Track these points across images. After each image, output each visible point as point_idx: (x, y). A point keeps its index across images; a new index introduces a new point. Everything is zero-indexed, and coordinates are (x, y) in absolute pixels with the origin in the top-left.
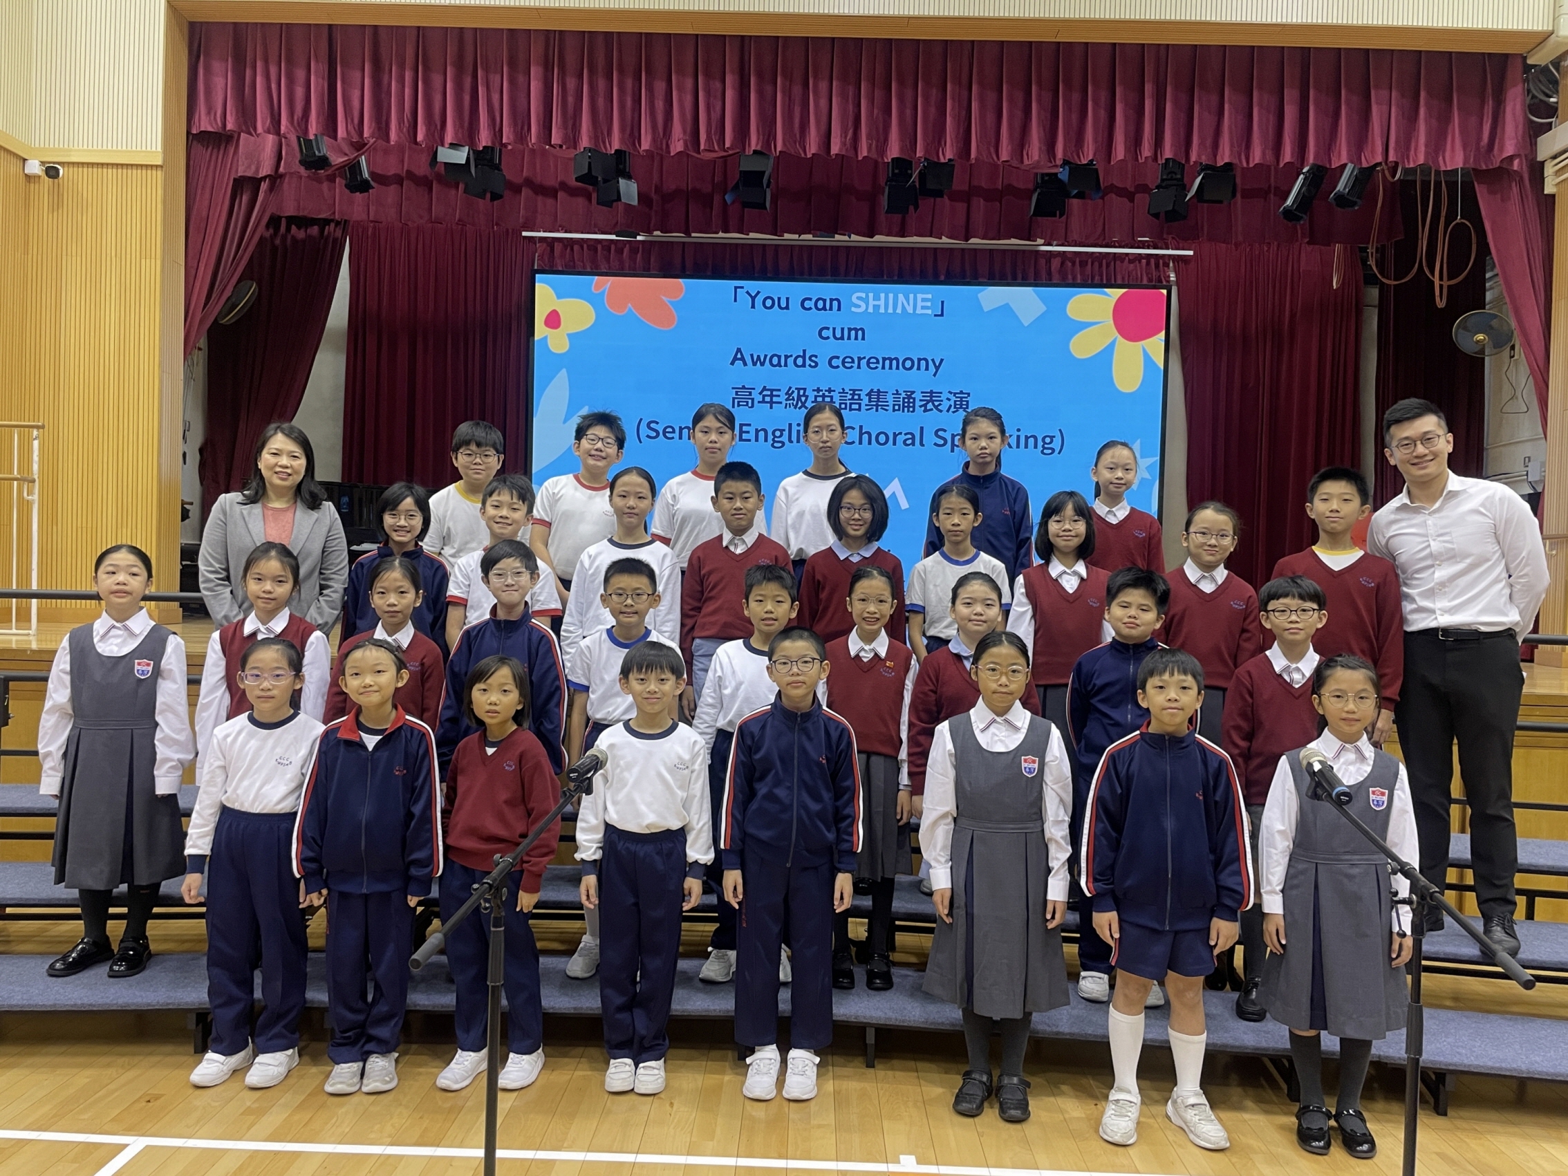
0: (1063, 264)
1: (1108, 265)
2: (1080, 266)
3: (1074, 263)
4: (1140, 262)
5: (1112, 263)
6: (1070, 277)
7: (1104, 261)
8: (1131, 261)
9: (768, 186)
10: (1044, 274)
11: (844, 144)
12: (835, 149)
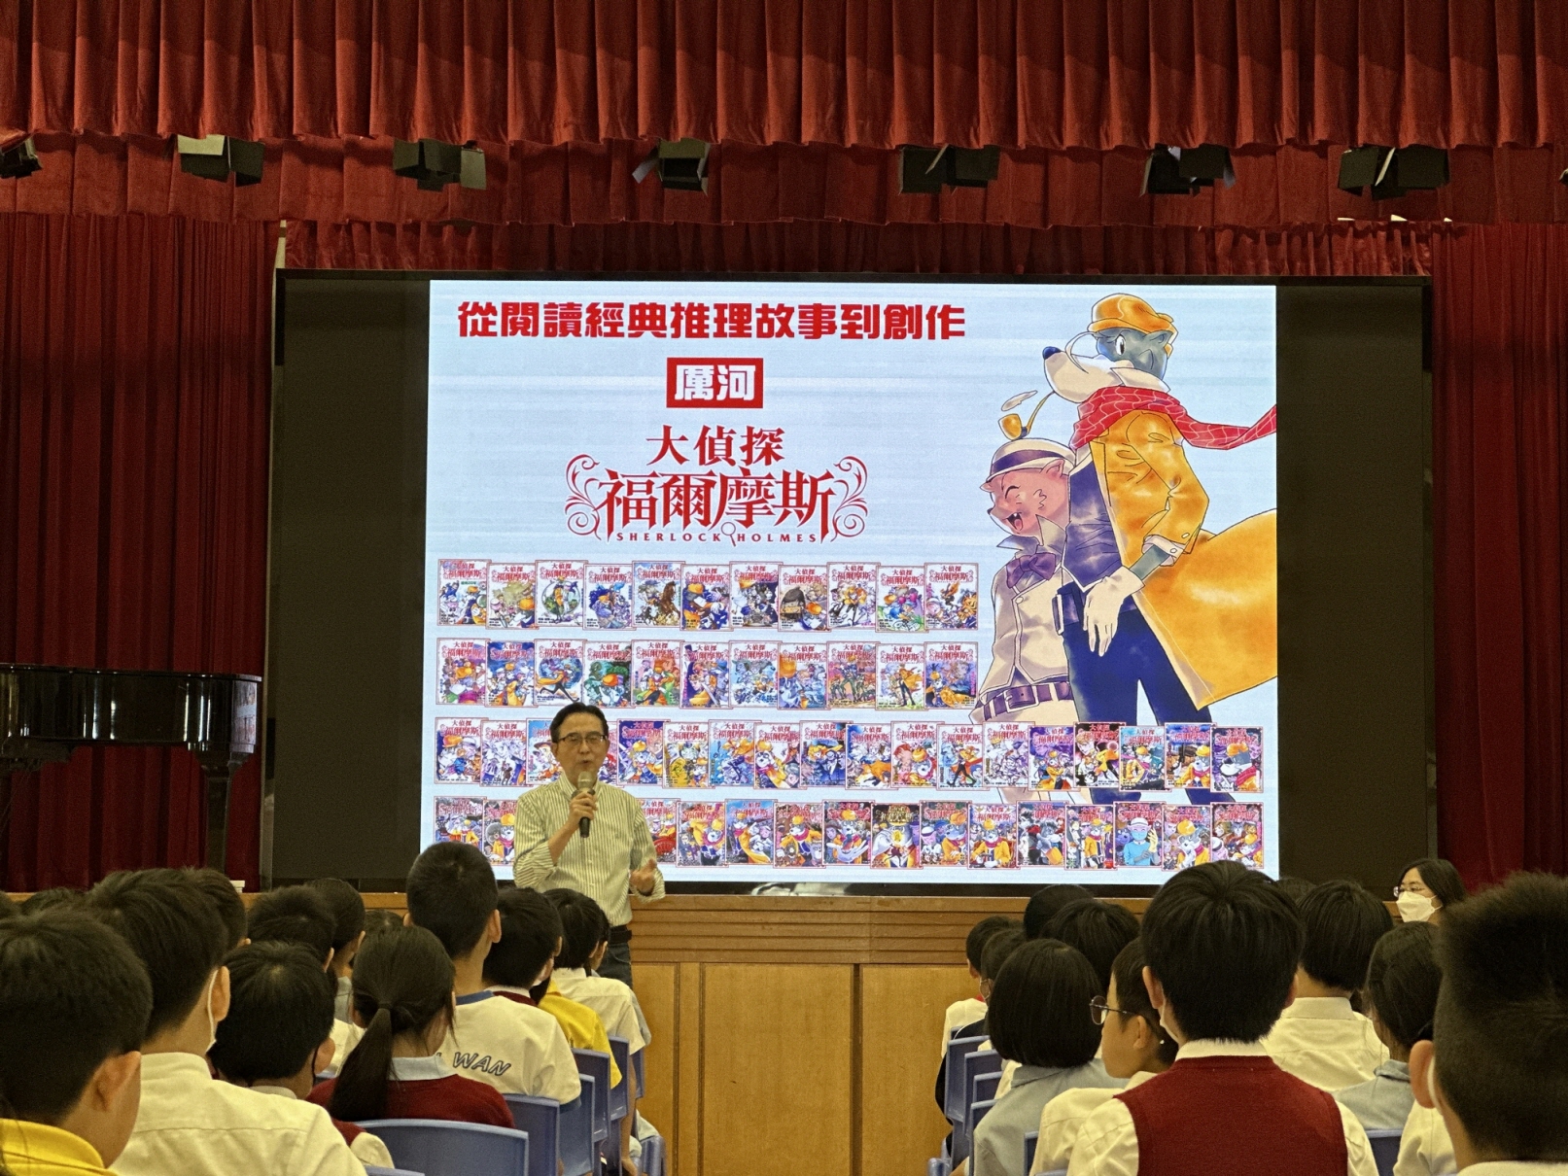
0: (1235, 242)
1: (1317, 243)
2: (1269, 243)
3: (1256, 240)
4: (1375, 236)
5: (1326, 237)
6: (1250, 263)
7: (1310, 236)
8: (1357, 235)
9: (705, 174)
10: (1203, 261)
11: (821, 127)
12: (808, 136)
